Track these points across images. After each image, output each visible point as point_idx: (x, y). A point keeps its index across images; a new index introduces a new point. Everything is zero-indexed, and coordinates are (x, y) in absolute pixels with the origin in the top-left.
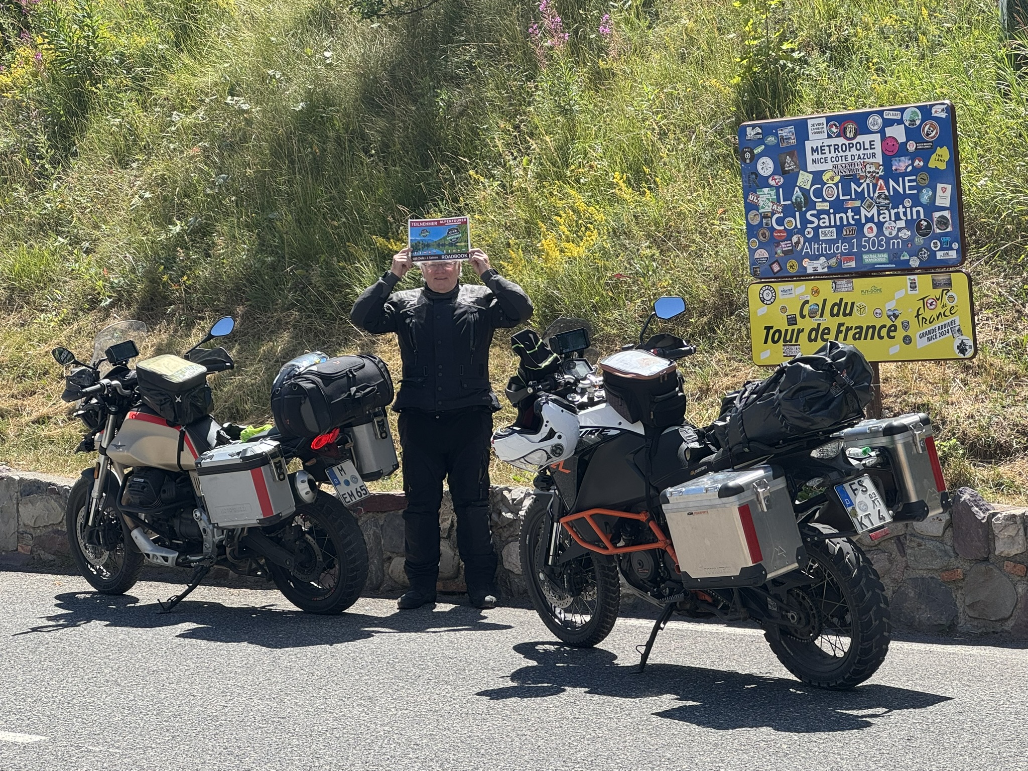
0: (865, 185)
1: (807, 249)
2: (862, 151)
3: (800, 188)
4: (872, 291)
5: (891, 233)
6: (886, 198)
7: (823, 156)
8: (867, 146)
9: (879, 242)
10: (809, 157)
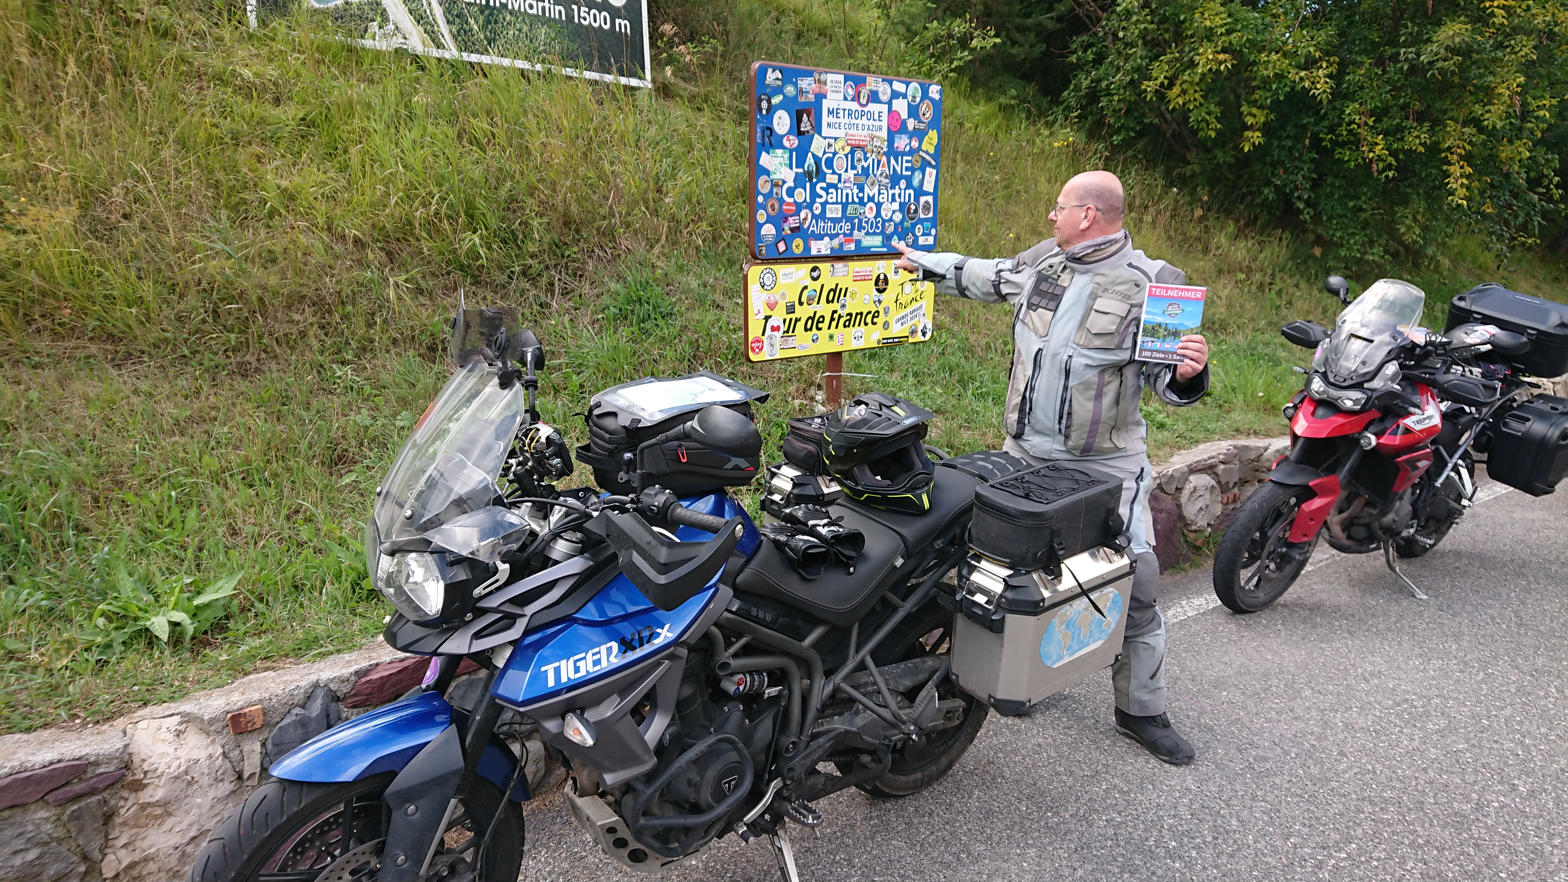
0: (870, 161)
1: (814, 226)
2: (871, 122)
3: (813, 155)
5: (886, 215)
6: (886, 177)
7: (838, 121)
8: (876, 117)
9: (877, 223)
10: (825, 119)
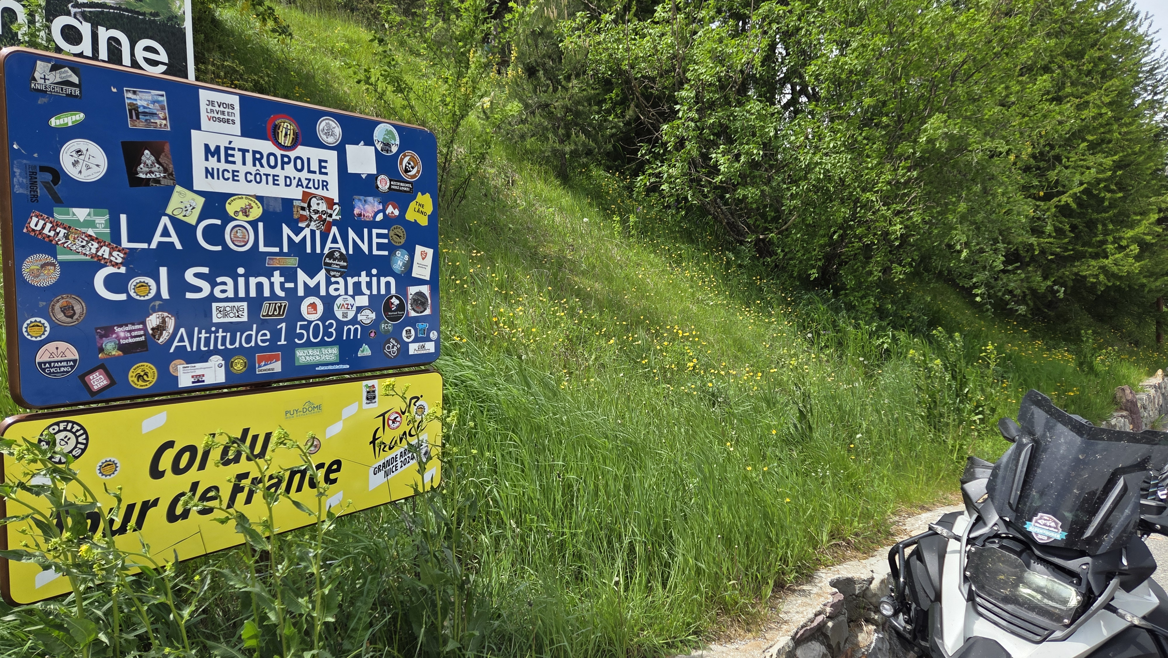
0: (307, 232)
1: (182, 340)
2: (304, 175)
4: (305, 411)
5: (345, 315)
7: (230, 167)
8: (315, 167)
10: (199, 162)
